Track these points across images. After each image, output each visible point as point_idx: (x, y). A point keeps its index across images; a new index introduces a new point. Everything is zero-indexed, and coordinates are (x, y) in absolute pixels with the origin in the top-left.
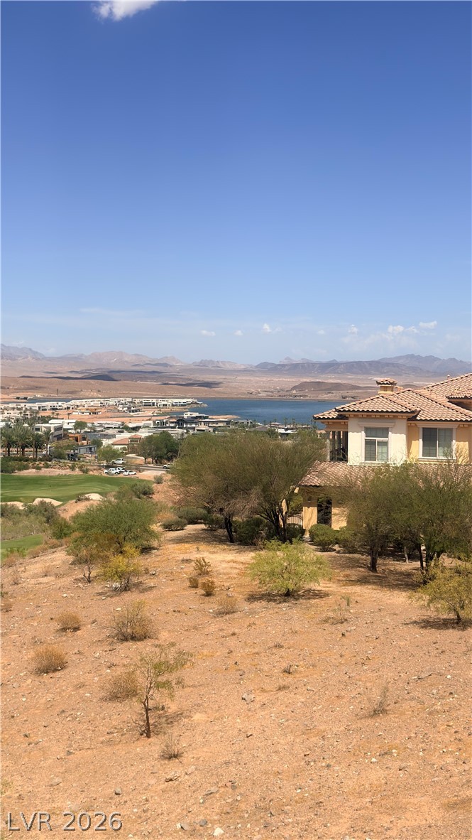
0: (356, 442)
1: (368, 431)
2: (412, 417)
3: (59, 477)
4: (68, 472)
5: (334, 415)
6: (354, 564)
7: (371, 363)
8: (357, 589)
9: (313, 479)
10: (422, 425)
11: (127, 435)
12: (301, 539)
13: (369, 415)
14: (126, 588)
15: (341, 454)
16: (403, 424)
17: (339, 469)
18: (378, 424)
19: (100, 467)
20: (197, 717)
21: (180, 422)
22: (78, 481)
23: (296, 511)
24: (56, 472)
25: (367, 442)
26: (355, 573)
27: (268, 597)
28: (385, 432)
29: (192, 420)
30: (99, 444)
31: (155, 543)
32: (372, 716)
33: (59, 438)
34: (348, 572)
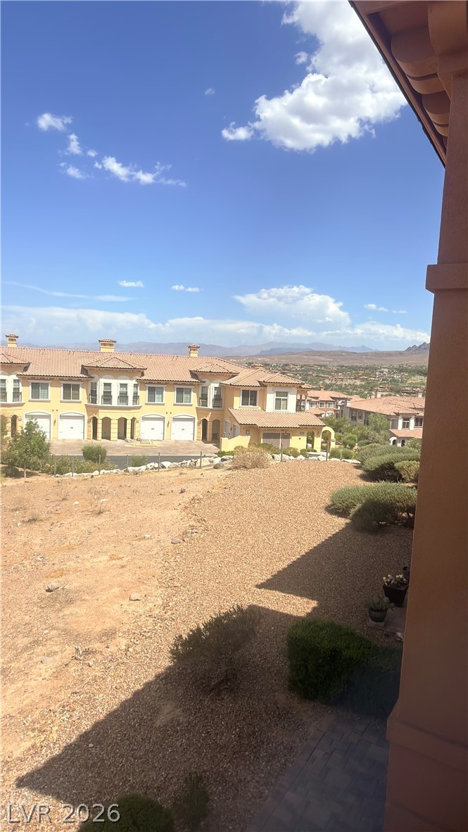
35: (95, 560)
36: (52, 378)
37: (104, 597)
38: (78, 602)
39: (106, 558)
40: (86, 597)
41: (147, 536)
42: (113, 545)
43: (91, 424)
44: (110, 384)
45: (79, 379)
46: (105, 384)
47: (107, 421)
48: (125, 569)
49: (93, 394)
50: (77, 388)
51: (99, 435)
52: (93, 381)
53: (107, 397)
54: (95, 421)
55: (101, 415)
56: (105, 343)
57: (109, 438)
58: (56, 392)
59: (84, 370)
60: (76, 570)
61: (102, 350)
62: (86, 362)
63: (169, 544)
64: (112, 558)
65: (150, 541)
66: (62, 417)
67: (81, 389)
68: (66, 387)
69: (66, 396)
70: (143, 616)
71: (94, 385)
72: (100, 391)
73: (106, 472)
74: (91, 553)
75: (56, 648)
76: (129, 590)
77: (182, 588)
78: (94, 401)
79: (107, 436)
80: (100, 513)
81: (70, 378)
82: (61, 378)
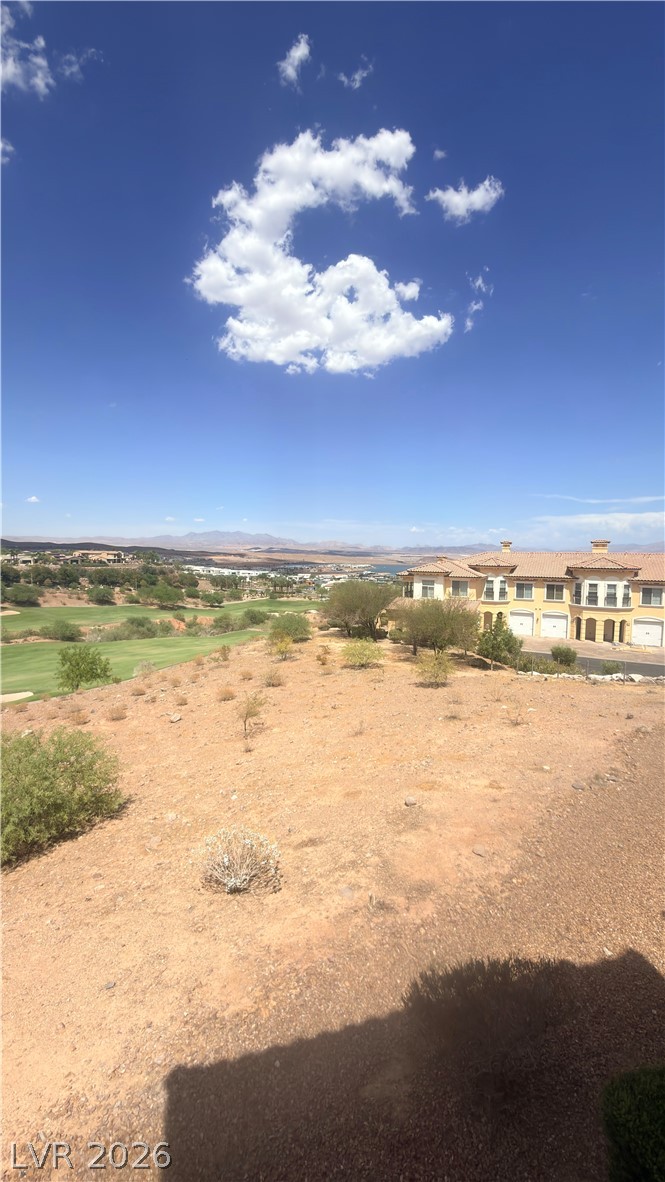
0: (418, 588)
1: (424, 582)
2: (446, 575)
3: (298, 601)
4: (303, 599)
5: (407, 573)
6: (406, 650)
7: (461, 548)
8: (400, 664)
9: (392, 607)
10: (452, 579)
11: (334, 581)
12: (386, 637)
13: (424, 574)
14: (284, 660)
15: (410, 594)
16: (442, 579)
17: (408, 601)
18: (429, 579)
19: (318, 597)
20: (275, 730)
21: (361, 576)
22: (306, 604)
23: (384, 624)
24: (297, 599)
25: (423, 588)
26: (403, 656)
27: (352, 667)
28: (433, 583)
29: (367, 575)
30: (318, 586)
31: (310, 637)
32: (354, 736)
33: (301, 582)
34: (401, 655)
35: (473, 782)
36: (535, 579)
37: (450, 835)
38: (421, 831)
39: (486, 782)
40: (433, 827)
41: (546, 767)
42: (504, 768)
43: (575, 625)
44: (596, 585)
45: (563, 580)
46: (591, 585)
47: (591, 623)
48: (495, 804)
49: (577, 595)
50: (560, 589)
51: (583, 635)
52: (578, 582)
53: (593, 598)
54: (579, 621)
55: (585, 616)
56: (597, 545)
57: (593, 639)
58: (539, 593)
59: (569, 571)
60: (447, 788)
61: (594, 551)
62: (572, 563)
63: (568, 787)
64: (491, 786)
65: (547, 776)
66: (545, 616)
67: (565, 590)
68: (550, 588)
69: (550, 596)
70: (474, 883)
71: (579, 587)
72: (585, 591)
73: (567, 675)
74: (474, 772)
75: (363, 882)
76: (481, 836)
77: (544, 861)
78: (578, 601)
79: (591, 636)
80: (517, 724)
81: (554, 579)
82: (545, 579)
